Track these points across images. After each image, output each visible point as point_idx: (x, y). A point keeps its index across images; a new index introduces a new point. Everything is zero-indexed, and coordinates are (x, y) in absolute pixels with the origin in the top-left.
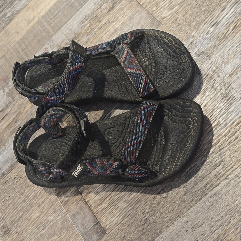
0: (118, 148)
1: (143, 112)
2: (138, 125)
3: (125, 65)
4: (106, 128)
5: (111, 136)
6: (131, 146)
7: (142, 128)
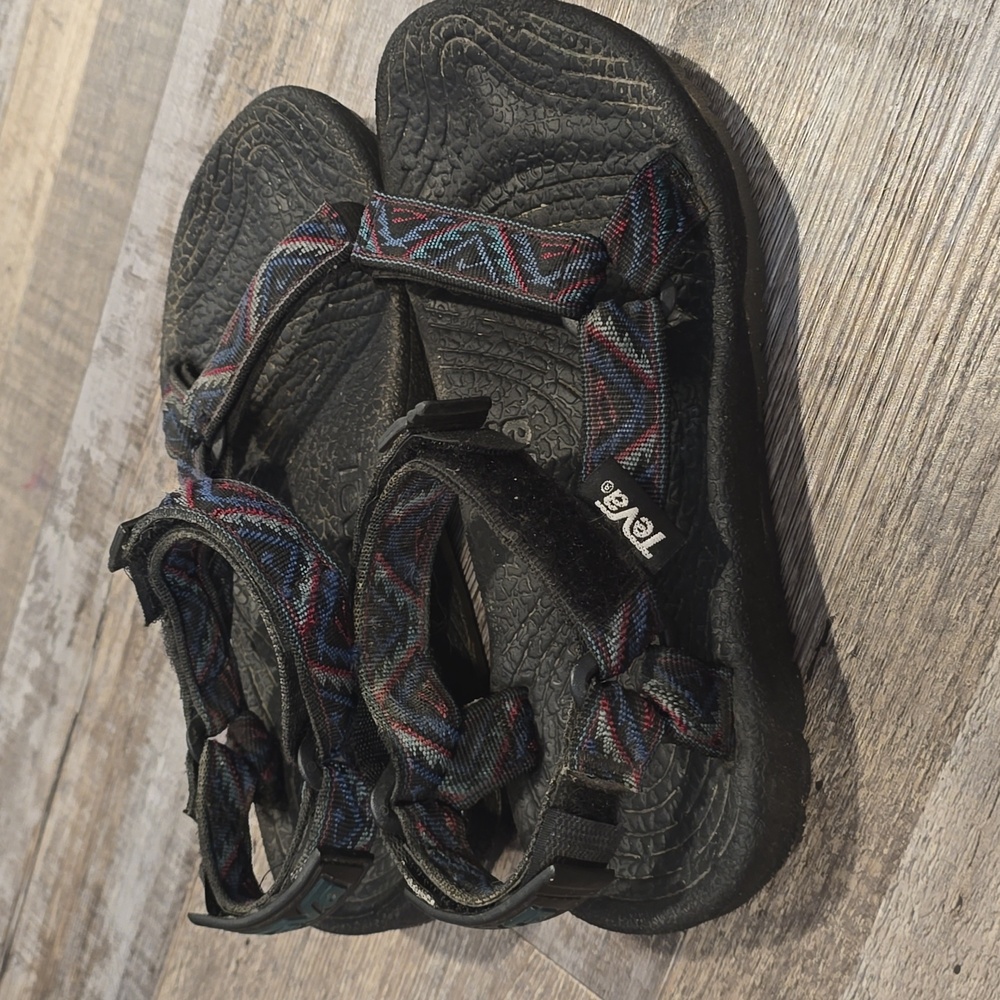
2: (434, 252)
6: (520, 266)
7: (450, 235)
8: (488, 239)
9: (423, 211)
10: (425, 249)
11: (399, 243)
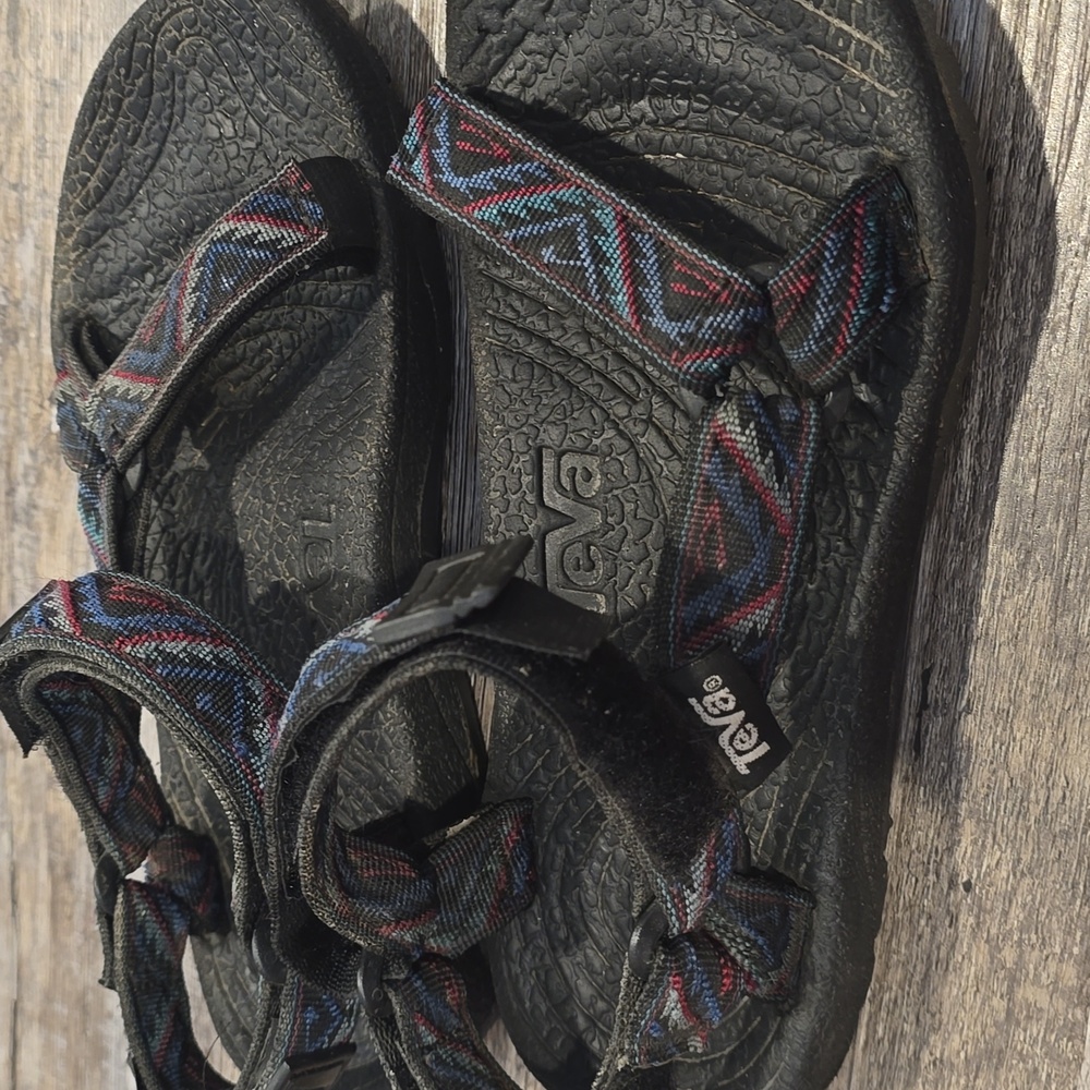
1: (447, 177)
2: (512, 220)
4: (530, 498)
7: (541, 201)
9: (504, 143)
11: (459, 182)
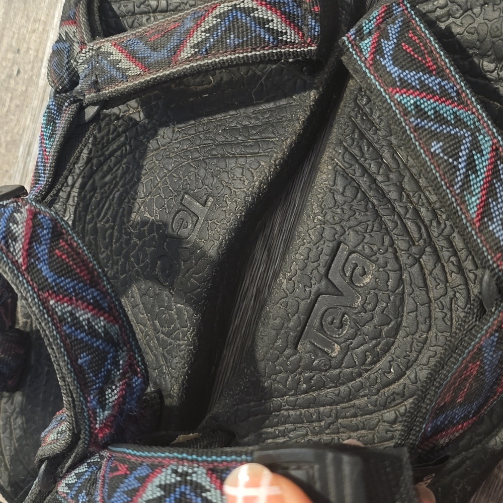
0: (428, 282)
1: (387, 62)
2: (421, 113)
3: (159, 65)
4: (322, 270)
5: (364, 273)
6: (487, 199)
7: (446, 110)
8: (476, 146)
9: (435, 60)
10: (415, 103)
11: (394, 70)
